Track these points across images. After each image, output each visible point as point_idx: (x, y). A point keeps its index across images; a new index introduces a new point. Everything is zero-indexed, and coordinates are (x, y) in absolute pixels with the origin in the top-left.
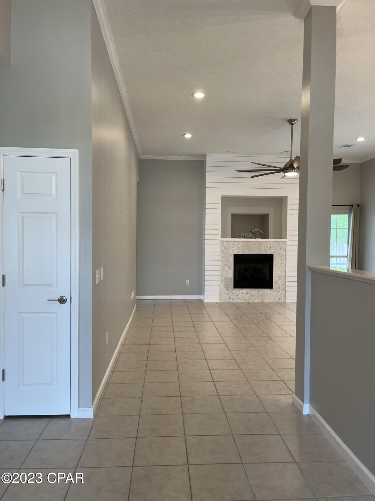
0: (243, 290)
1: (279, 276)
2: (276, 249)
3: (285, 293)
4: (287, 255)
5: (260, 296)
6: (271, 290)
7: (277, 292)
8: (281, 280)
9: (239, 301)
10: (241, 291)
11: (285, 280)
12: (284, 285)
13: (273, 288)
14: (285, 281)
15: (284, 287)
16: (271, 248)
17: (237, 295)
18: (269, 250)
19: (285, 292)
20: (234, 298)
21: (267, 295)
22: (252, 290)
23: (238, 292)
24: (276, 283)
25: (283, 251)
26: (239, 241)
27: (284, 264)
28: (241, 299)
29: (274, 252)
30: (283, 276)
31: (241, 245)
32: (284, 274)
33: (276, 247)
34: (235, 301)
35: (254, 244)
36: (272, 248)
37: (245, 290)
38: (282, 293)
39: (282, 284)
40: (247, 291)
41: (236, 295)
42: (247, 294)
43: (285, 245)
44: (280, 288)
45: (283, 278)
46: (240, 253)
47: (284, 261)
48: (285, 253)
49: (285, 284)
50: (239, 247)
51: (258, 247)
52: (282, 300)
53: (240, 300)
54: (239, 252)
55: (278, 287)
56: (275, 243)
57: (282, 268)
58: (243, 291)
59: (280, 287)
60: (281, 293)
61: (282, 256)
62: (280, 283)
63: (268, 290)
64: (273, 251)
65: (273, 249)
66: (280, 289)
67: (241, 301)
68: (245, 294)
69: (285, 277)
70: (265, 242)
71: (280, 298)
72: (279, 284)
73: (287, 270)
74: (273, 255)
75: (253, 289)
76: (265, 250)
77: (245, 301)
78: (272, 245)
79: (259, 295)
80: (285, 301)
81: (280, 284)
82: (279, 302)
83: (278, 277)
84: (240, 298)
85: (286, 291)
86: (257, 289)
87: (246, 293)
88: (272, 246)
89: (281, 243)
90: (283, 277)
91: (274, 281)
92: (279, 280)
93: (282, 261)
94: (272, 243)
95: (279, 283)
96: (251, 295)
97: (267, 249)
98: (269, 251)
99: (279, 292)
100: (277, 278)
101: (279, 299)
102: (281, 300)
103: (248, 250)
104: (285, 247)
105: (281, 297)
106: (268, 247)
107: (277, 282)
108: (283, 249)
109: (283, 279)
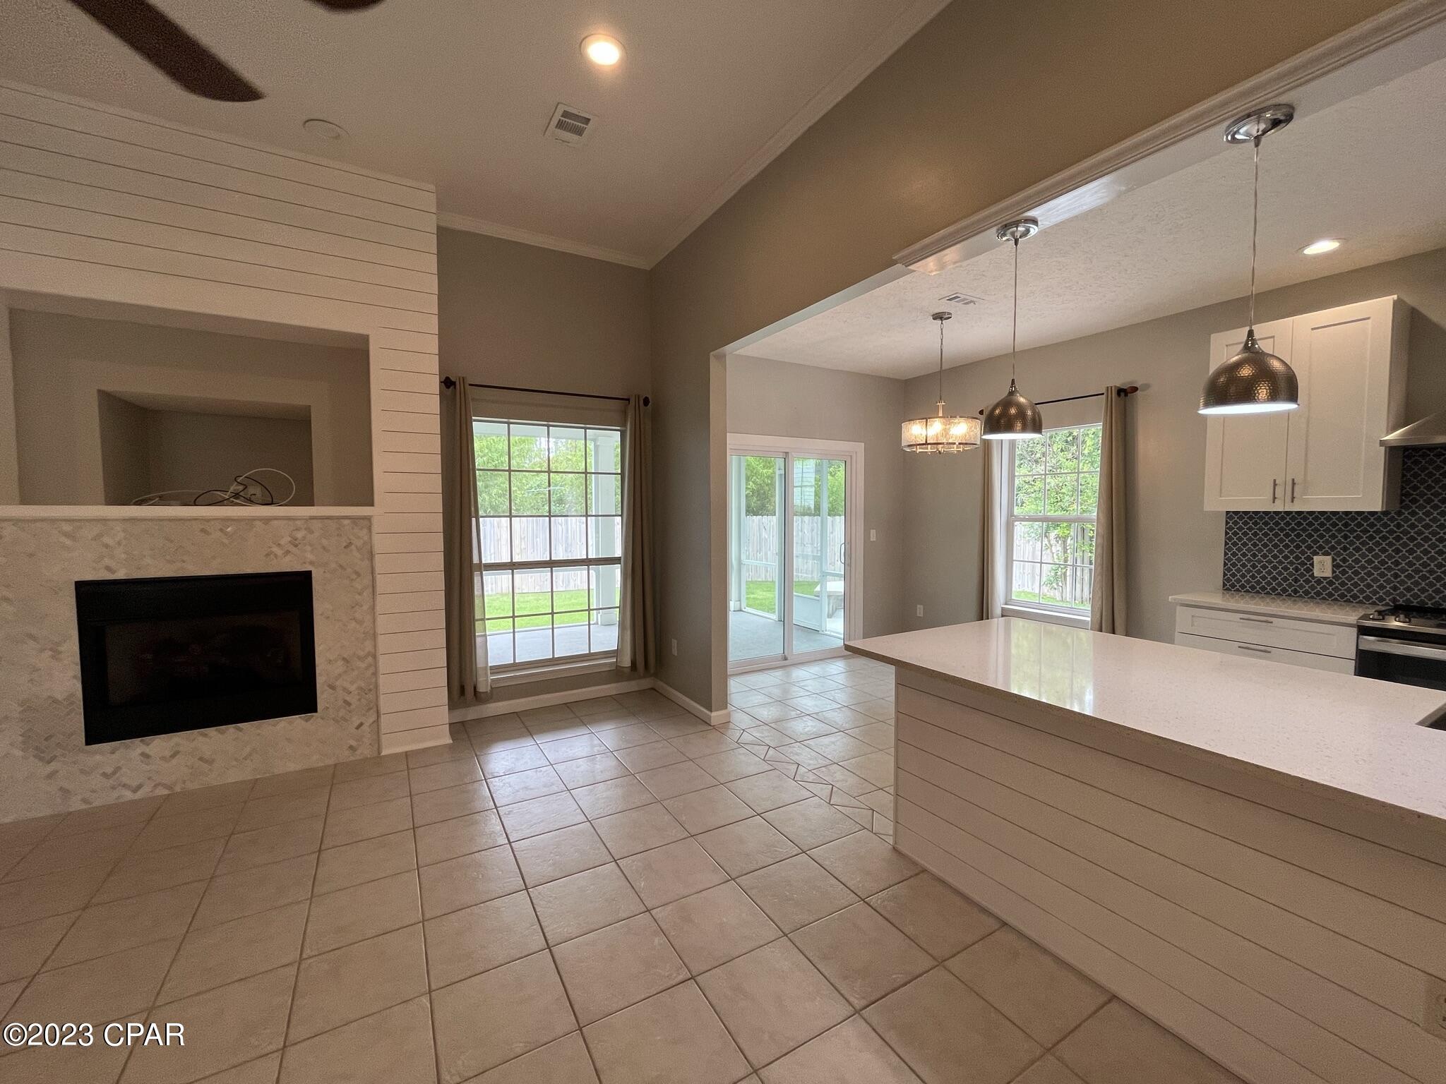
0: (148, 745)
1: (345, 656)
2: (324, 548)
3: (377, 721)
4: (377, 570)
5: (250, 754)
6: (307, 721)
7: (337, 722)
8: (356, 673)
9: (129, 795)
10: (139, 751)
11: (372, 670)
12: (370, 690)
13: (315, 710)
14: (375, 674)
15: (371, 696)
16: (296, 546)
17: (114, 773)
18: (288, 552)
19: (375, 715)
20: (93, 791)
21: (289, 740)
22: (205, 735)
23: (118, 754)
24: (332, 687)
25: (358, 555)
26: (104, 521)
27: (365, 607)
28: (139, 787)
29: (312, 563)
30: (366, 656)
31: (122, 535)
32: (368, 646)
33: (325, 542)
34: (97, 803)
35: (203, 530)
36: (305, 545)
37: (159, 745)
38: (361, 724)
39: (360, 688)
40: (177, 745)
41: (105, 775)
42: (173, 756)
43: (365, 531)
44: (349, 704)
45: (363, 665)
46: (121, 575)
47: (367, 593)
48: (367, 562)
49: (377, 687)
50: (107, 546)
51: (226, 541)
52: (365, 751)
53: (135, 791)
54: (108, 569)
55: (340, 703)
56: (316, 525)
57: (360, 622)
58: (147, 750)
59: (353, 699)
60: (358, 722)
61: (354, 576)
62: (352, 683)
63: (290, 723)
64: (310, 557)
65: (309, 548)
66: (353, 707)
67: (139, 795)
68: (163, 758)
69: (375, 657)
70: (266, 520)
71: (353, 743)
72: (345, 689)
73: (380, 630)
74: (308, 575)
75: (212, 731)
76: (267, 555)
77: (166, 792)
78: (299, 535)
79: (248, 749)
80: (379, 753)
81: (353, 688)
82: (352, 758)
83: (340, 663)
84: (135, 784)
85: (382, 710)
86: (231, 729)
87: (167, 753)
88: (304, 538)
89: (346, 522)
90: (360, 659)
91: (320, 680)
92: (345, 672)
93: (357, 597)
94: (298, 523)
95: (347, 685)
96: (201, 759)
97: (279, 552)
98: (288, 558)
99: (346, 720)
100: (339, 667)
101: (351, 747)
102: (359, 752)
103: (168, 557)
104: (366, 538)
105: (358, 740)
106: (285, 540)
107: (338, 683)
108: (358, 549)
109: (367, 668)
